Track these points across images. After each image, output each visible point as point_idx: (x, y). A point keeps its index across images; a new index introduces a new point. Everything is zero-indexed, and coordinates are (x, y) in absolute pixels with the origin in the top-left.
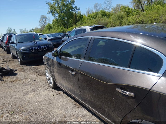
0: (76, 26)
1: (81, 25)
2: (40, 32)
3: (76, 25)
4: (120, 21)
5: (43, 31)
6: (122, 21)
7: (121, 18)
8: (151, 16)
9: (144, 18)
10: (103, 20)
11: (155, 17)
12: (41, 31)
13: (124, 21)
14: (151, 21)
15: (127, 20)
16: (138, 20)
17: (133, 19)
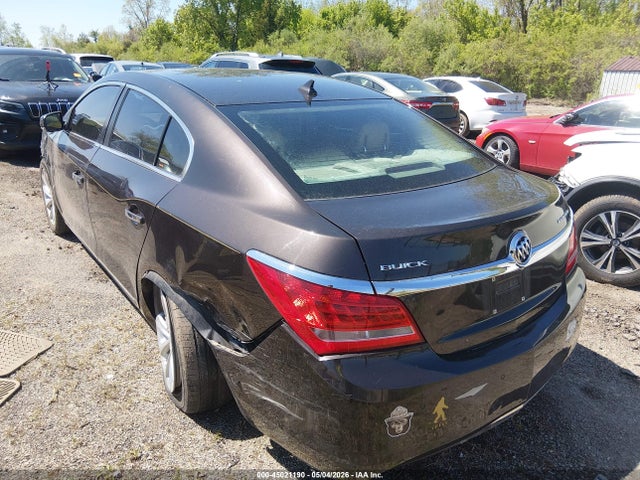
0: (267, 46)
1: (285, 44)
2: (122, 48)
3: (266, 41)
4: (430, 54)
5: (134, 45)
6: (436, 56)
7: (435, 42)
8: (540, 50)
9: (517, 56)
10: (371, 41)
11: (556, 59)
12: (127, 45)
13: (443, 57)
14: (538, 70)
15: (456, 55)
16: (494, 58)
17: (478, 53)
